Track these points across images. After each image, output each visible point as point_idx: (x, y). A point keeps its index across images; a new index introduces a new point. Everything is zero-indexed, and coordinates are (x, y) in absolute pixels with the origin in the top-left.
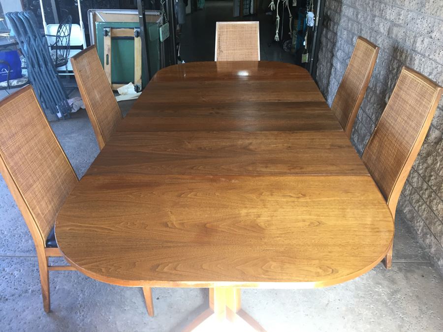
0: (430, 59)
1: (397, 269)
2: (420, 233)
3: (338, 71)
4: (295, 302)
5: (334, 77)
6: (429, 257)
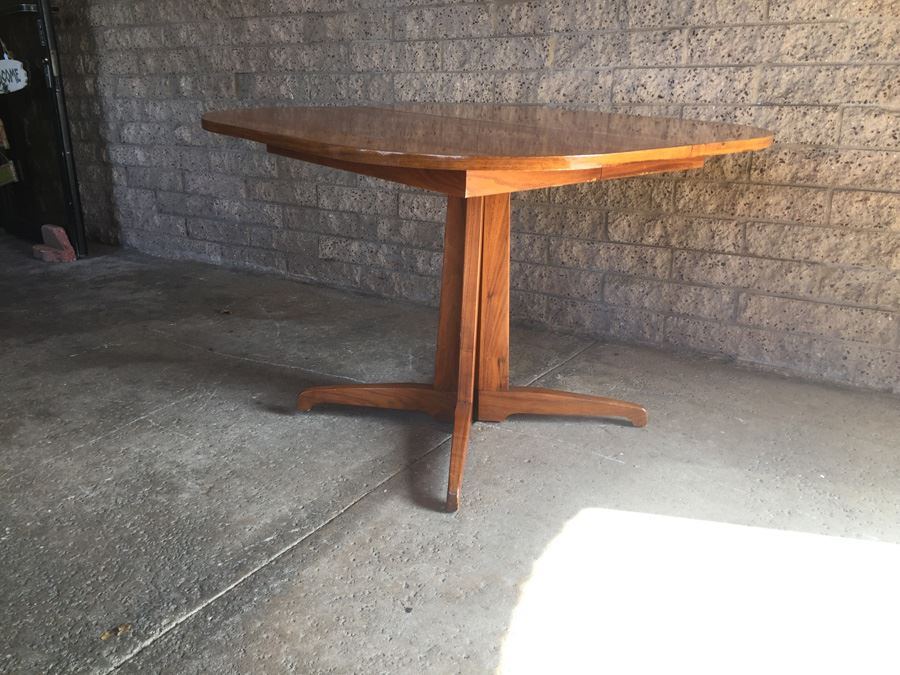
0: (453, 40)
1: (586, 363)
2: (547, 318)
3: (142, 166)
4: (579, 454)
5: (129, 186)
6: (588, 335)
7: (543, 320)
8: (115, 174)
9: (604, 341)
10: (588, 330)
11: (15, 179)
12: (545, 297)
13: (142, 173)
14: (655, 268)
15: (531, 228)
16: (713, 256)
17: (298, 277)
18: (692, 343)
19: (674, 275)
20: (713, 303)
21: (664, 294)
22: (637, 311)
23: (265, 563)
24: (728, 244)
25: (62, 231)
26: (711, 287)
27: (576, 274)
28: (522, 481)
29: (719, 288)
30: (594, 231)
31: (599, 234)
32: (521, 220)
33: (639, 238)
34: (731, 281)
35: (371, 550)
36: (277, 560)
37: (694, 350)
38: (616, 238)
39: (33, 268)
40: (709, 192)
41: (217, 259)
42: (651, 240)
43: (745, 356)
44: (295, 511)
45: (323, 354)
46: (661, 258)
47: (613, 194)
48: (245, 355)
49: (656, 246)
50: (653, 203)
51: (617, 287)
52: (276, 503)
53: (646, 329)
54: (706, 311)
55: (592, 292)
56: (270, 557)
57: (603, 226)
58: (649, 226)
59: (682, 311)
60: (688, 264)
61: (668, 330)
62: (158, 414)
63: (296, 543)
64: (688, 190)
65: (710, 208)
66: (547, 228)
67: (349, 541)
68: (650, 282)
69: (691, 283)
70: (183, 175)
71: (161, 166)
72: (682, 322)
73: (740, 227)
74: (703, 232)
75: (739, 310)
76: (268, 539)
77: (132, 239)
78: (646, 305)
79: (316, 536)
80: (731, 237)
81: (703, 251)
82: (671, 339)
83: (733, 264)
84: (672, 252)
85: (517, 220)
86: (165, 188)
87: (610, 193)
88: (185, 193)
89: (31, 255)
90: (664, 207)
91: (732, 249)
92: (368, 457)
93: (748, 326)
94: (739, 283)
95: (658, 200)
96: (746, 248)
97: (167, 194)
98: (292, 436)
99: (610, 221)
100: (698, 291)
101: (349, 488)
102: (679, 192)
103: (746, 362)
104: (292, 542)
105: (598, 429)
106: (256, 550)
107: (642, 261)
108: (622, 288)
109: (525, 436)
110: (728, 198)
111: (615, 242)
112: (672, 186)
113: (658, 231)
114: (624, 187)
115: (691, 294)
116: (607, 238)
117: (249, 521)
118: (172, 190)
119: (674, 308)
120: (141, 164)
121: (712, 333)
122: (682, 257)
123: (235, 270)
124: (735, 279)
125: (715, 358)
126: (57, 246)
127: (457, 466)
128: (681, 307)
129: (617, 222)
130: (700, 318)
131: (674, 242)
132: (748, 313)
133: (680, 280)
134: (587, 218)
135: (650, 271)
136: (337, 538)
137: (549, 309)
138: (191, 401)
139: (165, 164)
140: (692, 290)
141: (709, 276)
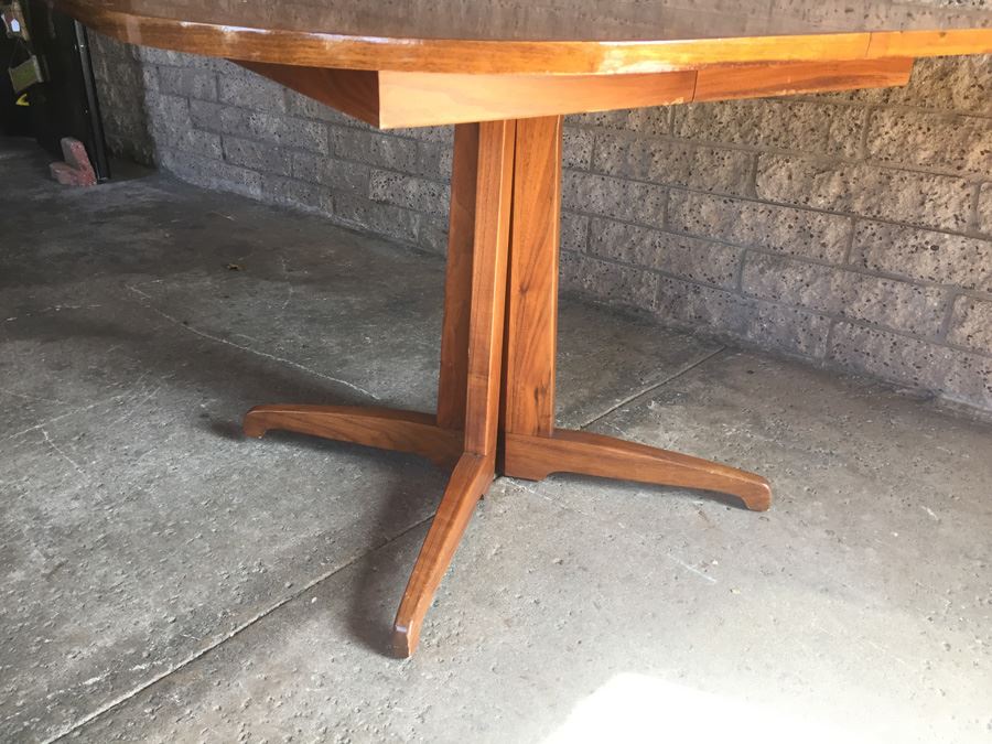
1: (700, 383)
2: (658, 306)
3: (175, 66)
4: (644, 555)
5: (161, 92)
6: (715, 338)
7: (653, 308)
8: (147, 76)
9: (736, 349)
10: (716, 329)
11: (40, 79)
12: (658, 276)
13: (173, 73)
14: (824, 245)
15: (644, 174)
16: (919, 233)
17: (346, 222)
18: (869, 365)
19: (853, 260)
20: (910, 308)
21: (833, 287)
22: (791, 309)
23: (64, 730)
24: (946, 217)
25: (81, 146)
26: (911, 282)
27: (703, 246)
28: (537, 602)
29: (923, 285)
30: (734, 183)
31: (742, 189)
32: (630, 160)
33: (803, 198)
34: (945, 274)
35: (240, 728)
36: (83, 728)
37: (872, 376)
38: (768, 196)
39: (40, 193)
40: (925, 129)
41: (255, 192)
42: (822, 202)
43: (953, 393)
44: (158, 626)
45: (330, 342)
46: (835, 231)
47: (769, 125)
48: (226, 335)
49: (829, 211)
50: (830, 142)
51: (762, 271)
52: (139, 606)
53: (802, 336)
54: (898, 318)
55: (725, 274)
56: (76, 719)
57: (749, 176)
58: (821, 180)
59: (859, 316)
60: (877, 242)
61: (834, 342)
62: (60, 423)
63: (131, 694)
64: (889, 124)
65: (922, 156)
66: (666, 174)
67: (213, 702)
68: (814, 267)
69: (879, 273)
70: (217, 79)
71: (194, 66)
72: (859, 331)
73: (971, 190)
74: (907, 194)
75: (952, 321)
76: (90, 681)
77: (167, 161)
78: (805, 300)
79: (166, 684)
80: (953, 205)
81: (903, 224)
82: (838, 356)
83: (951, 248)
84: (853, 223)
85: (626, 161)
86: (199, 96)
87: (764, 124)
88: (219, 102)
89: (48, 175)
90: (848, 150)
91: (951, 225)
92: (316, 529)
93: (963, 349)
94: (957, 279)
95: (839, 139)
96: (976, 225)
97: (201, 103)
98: (223, 478)
99: (760, 168)
100: (888, 287)
101: (260, 588)
102: (874, 127)
103: (955, 403)
104: (124, 692)
105: (688, 507)
106: (63, 701)
107: (805, 233)
108: (769, 273)
109: (570, 511)
110: (955, 139)
111: (765, 202)
112: (863, 116)
113: (834, 188)
114: (787, 115)
115: (877, 291)
116: (753, 195)
117: (82, 639)
118: (205, 99)
119: (847, 310)
120: (172, 63)
121: (904, 354)
122: (869, 231)
123: (276, 207)
124: (952, 272)
125: (905, 391)
126: (75, 165)
127: (422, 577)
128: (857, 309)
129: (770, 171)
130: (887, 328)
131: (858, 206)
132: (967, 329)
133: (862, 268)
134: (726, 162)
135: (815, 249)
136: (199, 691)
137: (661, 295)
138: (116, 404)
139: (197, 64)
140: (880, 284)
141: (908, 267)
